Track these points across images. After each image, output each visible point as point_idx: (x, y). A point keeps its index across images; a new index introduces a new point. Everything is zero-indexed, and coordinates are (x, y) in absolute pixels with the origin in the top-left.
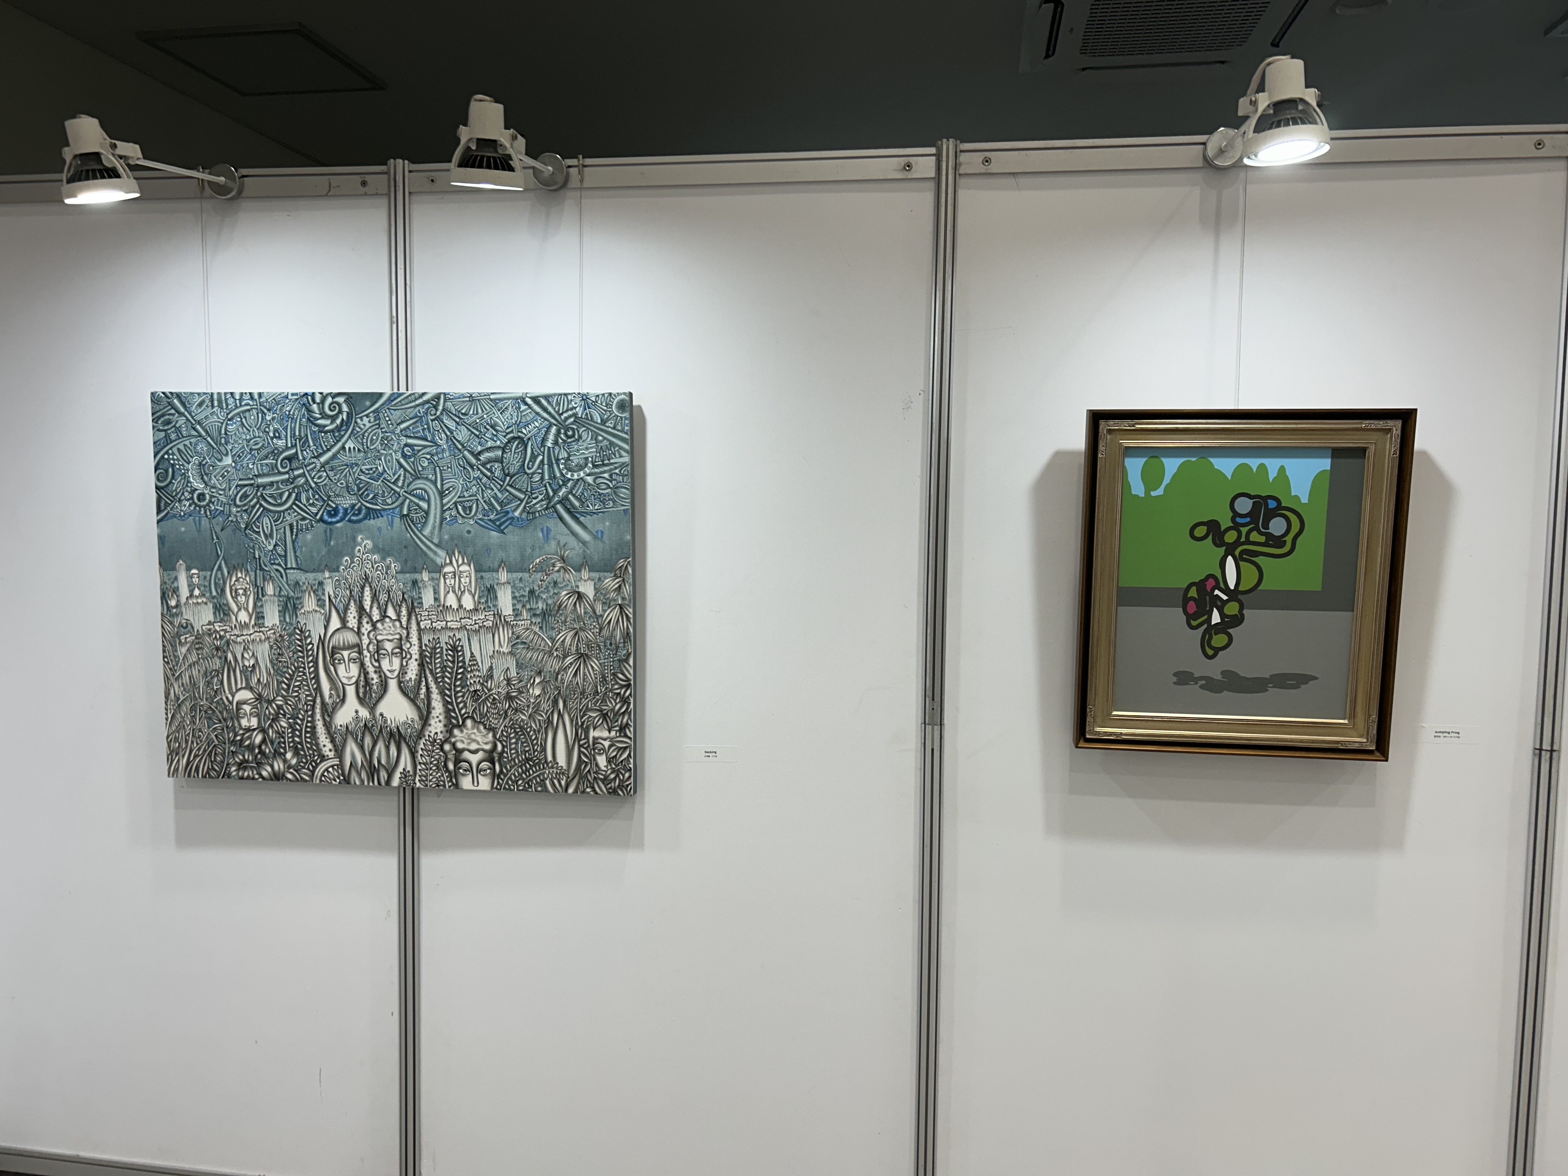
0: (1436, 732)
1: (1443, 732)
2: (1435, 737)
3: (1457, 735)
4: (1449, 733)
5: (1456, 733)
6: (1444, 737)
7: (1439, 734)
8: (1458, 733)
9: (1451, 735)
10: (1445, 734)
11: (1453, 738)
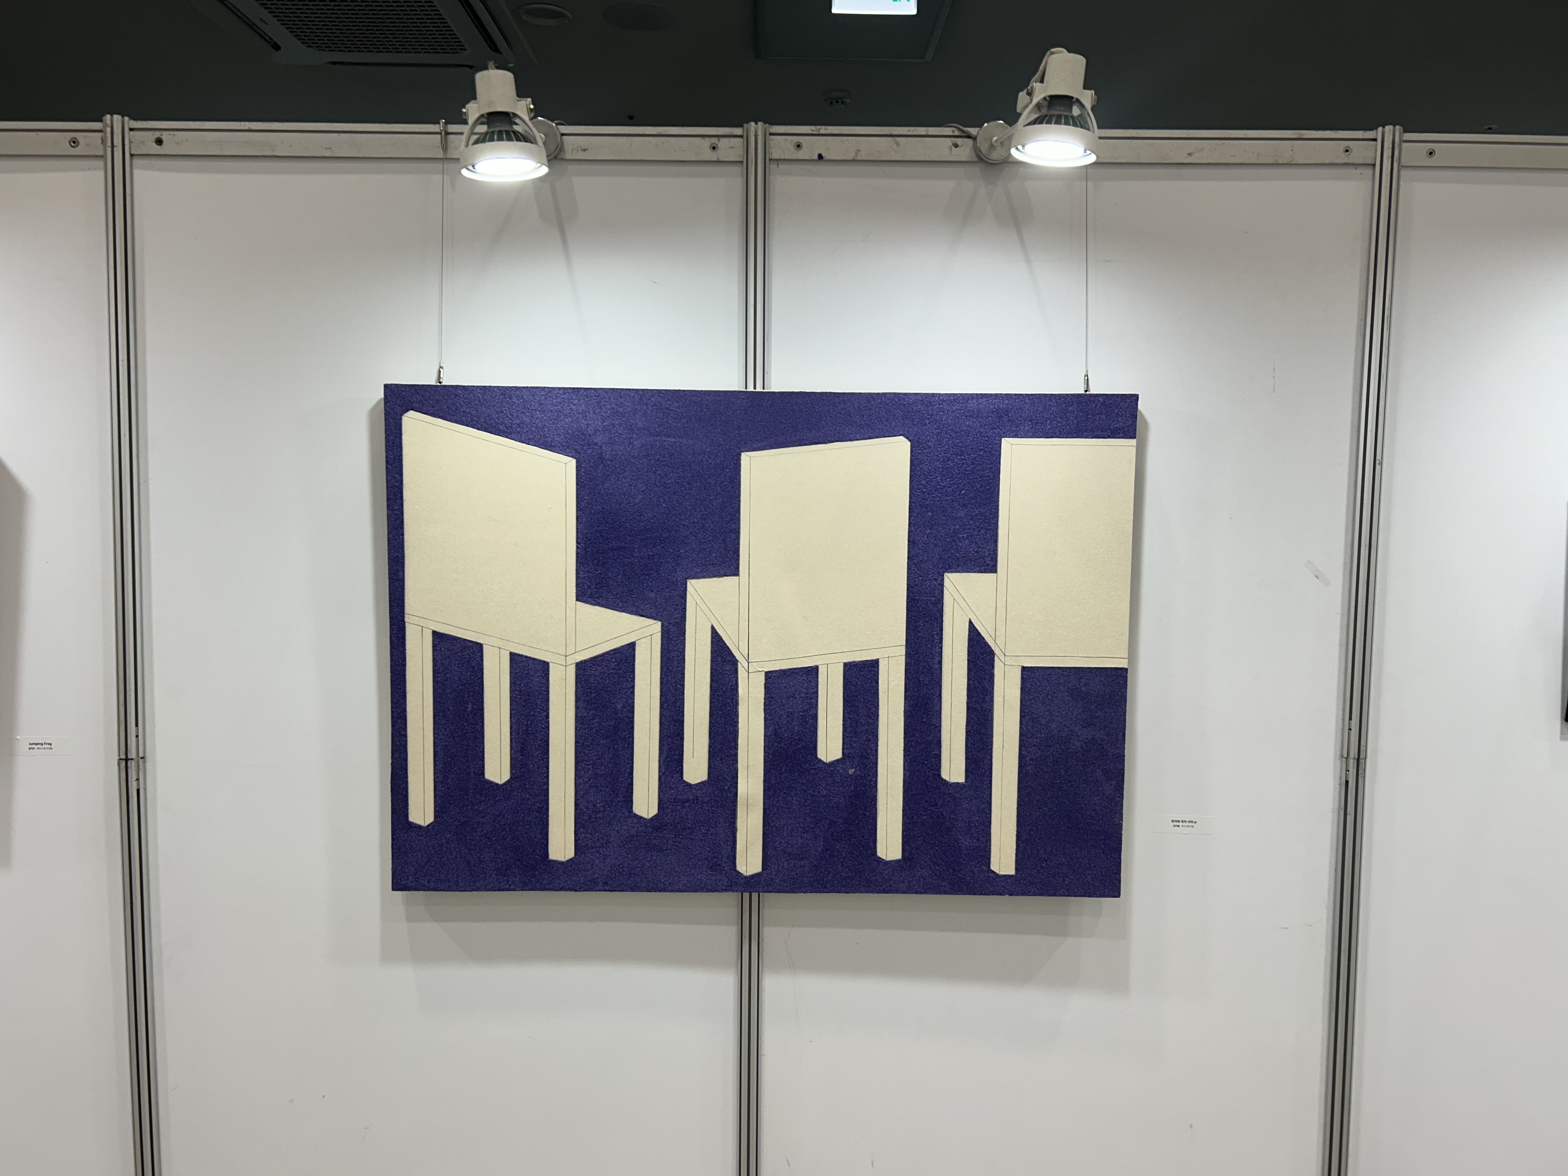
0: (30, 744)
1: (36, 744)
2: (30, 749)
3: (49, 746)
4: (42, 744)
5: (49, 744)
6: (38, 748)
7: (33, 745)
8: (51, 744)
9: (44, 746)
10: (38, 746)
11: (46, 750)
